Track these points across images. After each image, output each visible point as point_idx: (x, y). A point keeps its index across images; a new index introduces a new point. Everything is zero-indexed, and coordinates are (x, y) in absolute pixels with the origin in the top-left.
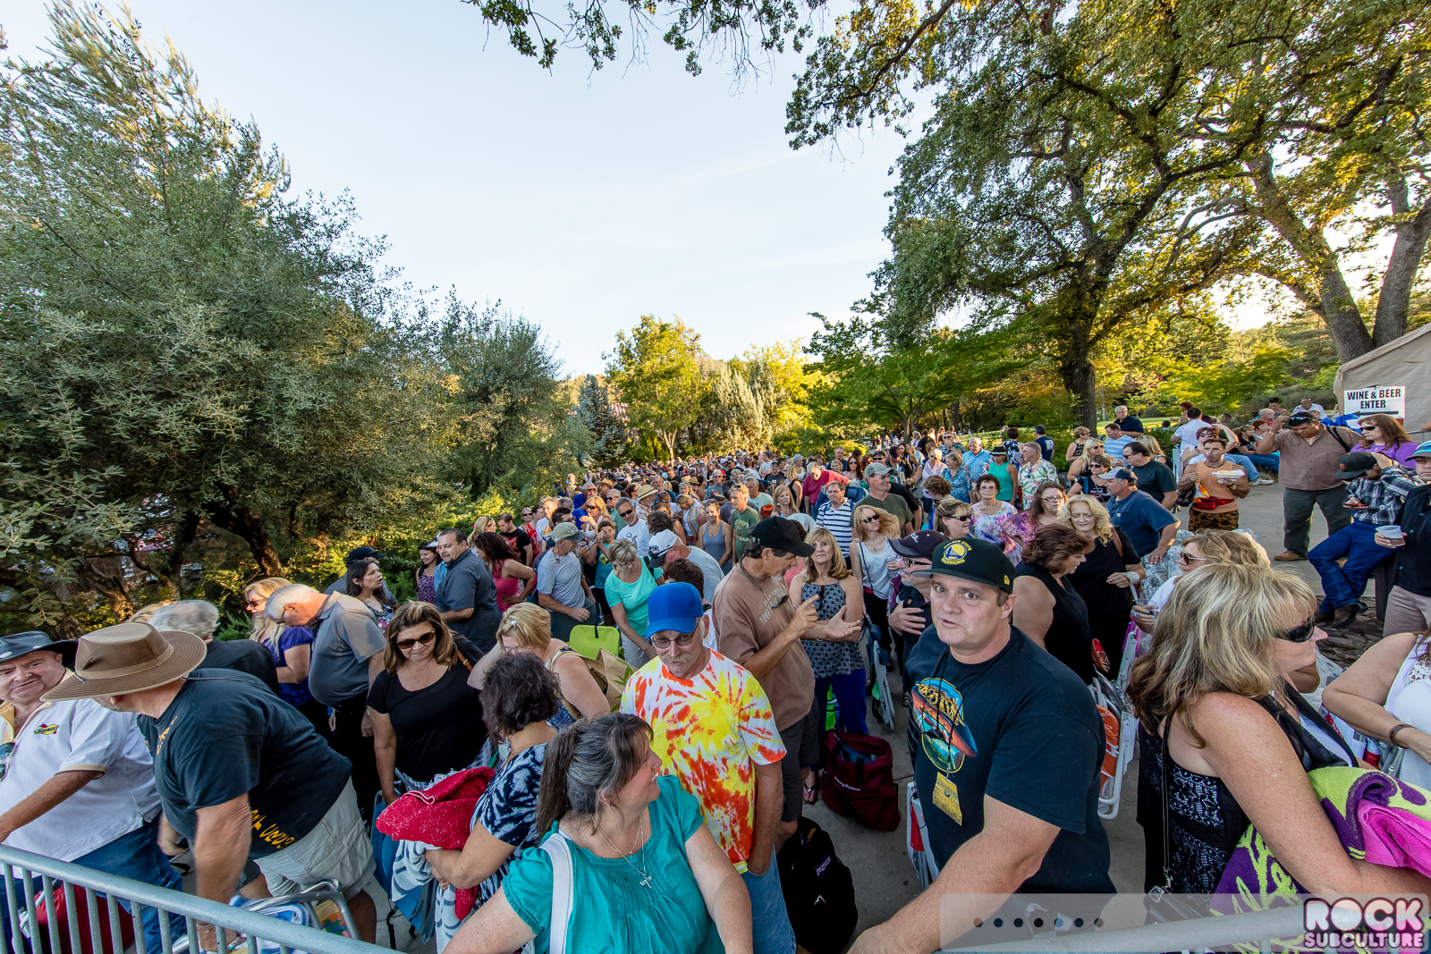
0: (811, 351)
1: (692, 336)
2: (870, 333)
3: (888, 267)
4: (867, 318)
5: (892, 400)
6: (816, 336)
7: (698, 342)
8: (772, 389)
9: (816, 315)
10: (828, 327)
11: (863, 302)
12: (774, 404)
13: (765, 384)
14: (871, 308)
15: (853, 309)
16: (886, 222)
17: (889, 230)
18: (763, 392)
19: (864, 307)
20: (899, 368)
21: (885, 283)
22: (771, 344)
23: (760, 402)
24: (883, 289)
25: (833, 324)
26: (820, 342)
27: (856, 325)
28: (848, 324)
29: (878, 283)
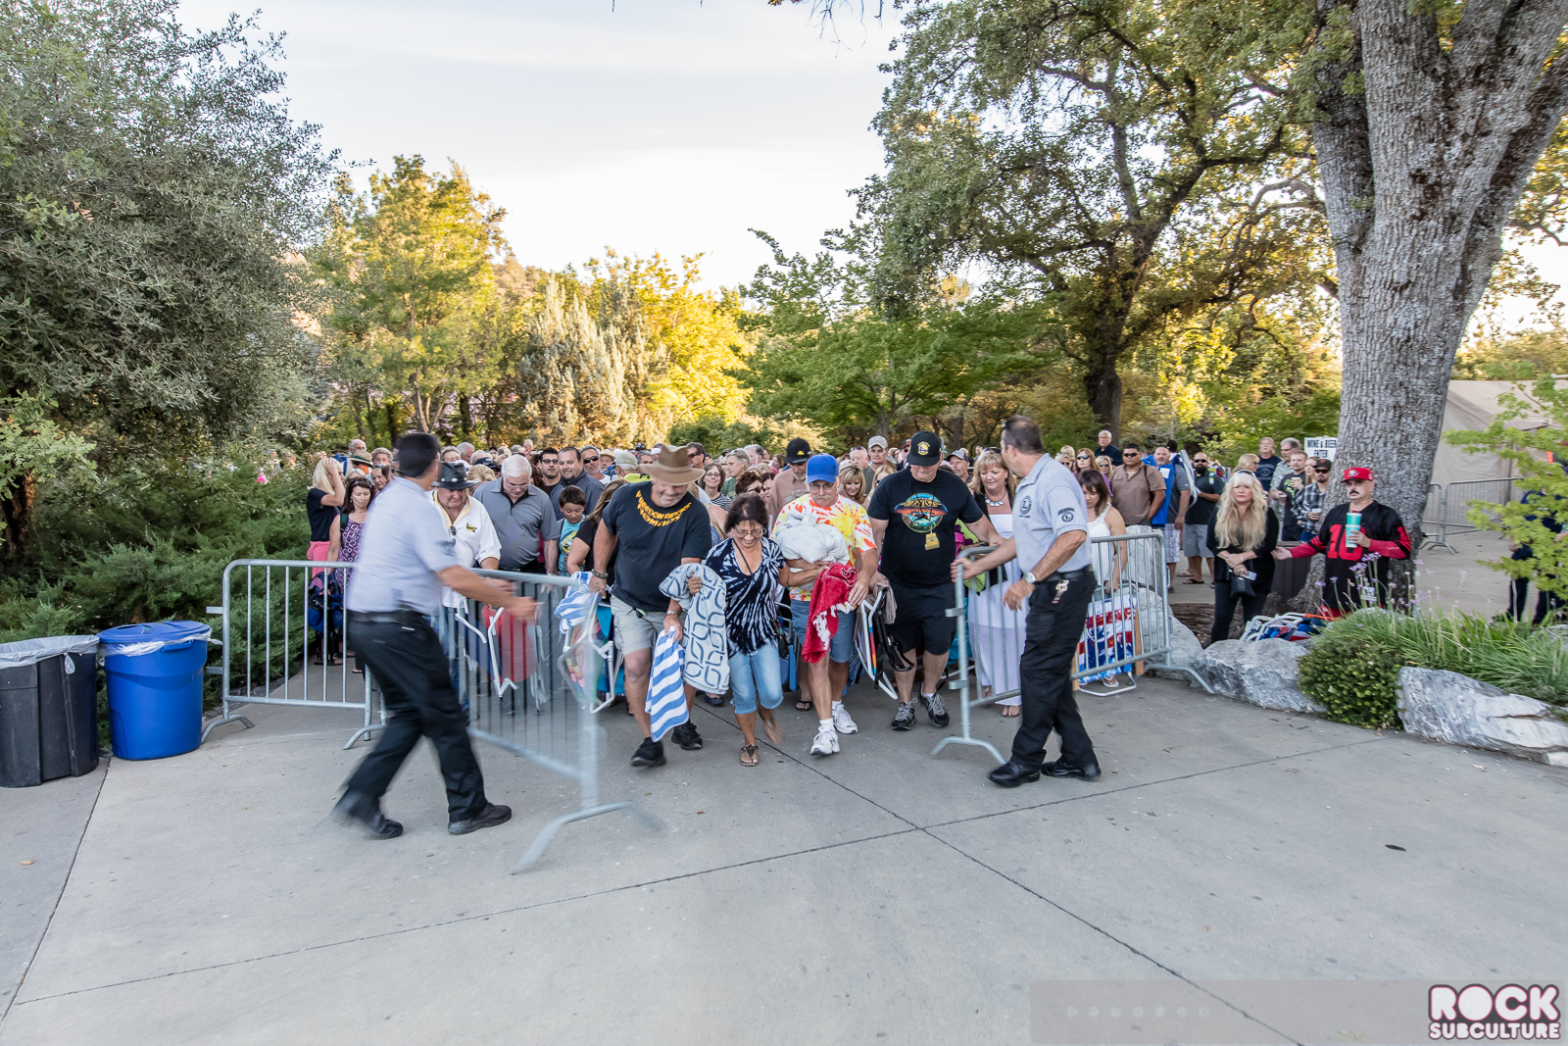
0: (752, 295)
1: (484, 210)
2: (843, 282)
3: (878, 188)
4: (841, 259)
5: (867, 390)
6: (762, 271)
7: (501, 225)
8: (642, 343)
9: (760, 234)
10: (780, 260)
11: (838, 233)
12: (643, 371)
13: (628, 329)
14: (850, 246)
15: (824, 242)
16: (880, 106)
17: (882, 121)
18: (625, 345)
19: (839, 241)
20: (883, 344)
21: (871, 209)
22: (647, 256)
23: (619, 365)
24: (868, 218)
25: (789, 255)
26: (767, 281)
27: (824, 263)
28: (812, 260)
29: (862, 208)
